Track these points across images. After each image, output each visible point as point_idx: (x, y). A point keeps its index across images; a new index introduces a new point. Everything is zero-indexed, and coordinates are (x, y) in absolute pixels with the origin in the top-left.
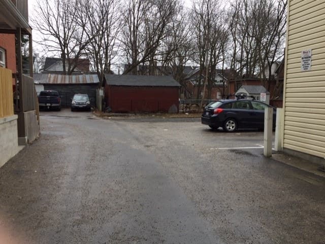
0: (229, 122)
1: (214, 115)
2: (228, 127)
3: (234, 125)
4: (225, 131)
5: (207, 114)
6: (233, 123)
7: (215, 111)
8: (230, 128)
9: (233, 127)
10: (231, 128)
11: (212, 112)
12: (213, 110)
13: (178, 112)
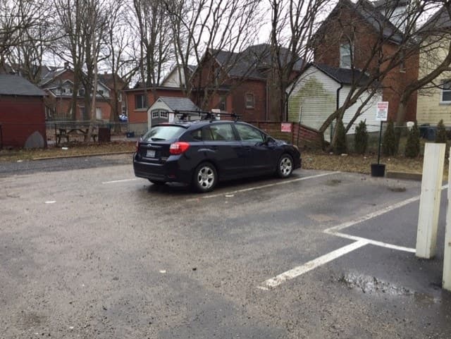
0: (203, 171)
1: (171, 158)
2: (201, 182)
3: (211, 176)
4: (195, 190)
5: (151, 154)
6: (209, 173)
7: (173, 147)
8: (204, 184)
9: (210, 180)
10: (207, 182)
11: (163, 149)
12: (169, 145)
13: (45, 147)
